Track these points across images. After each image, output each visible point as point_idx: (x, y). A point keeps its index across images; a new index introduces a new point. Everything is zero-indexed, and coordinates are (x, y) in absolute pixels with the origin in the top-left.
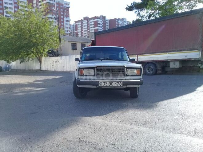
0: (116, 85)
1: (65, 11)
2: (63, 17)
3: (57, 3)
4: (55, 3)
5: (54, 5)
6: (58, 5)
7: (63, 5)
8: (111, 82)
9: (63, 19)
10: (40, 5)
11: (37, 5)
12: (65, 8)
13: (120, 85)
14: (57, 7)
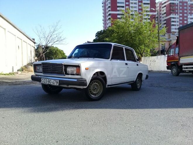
0: (53, 83)
1: (190, 8)
2: (186, 15)
3: (180, 2)
4: (178, 2)
5: (177, 4)
6: (181, 4)
7: (187, 3)
8: (50, 80)
9: (187, 17)
10: (163, 7)
11: (160, 7)
12: (190, 5)
13: (57, 83)
14: (180, 6)
